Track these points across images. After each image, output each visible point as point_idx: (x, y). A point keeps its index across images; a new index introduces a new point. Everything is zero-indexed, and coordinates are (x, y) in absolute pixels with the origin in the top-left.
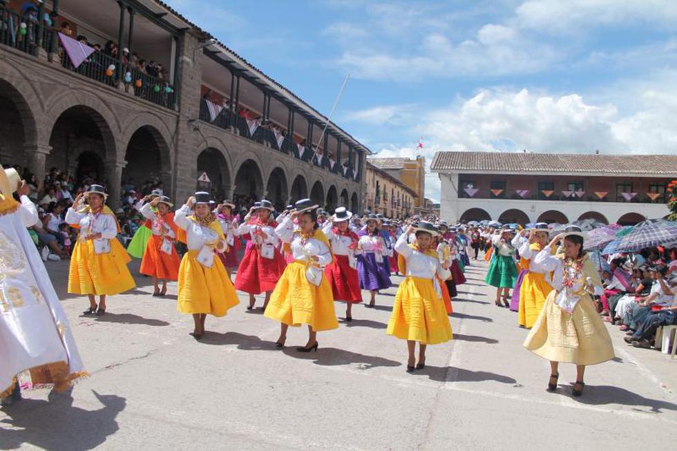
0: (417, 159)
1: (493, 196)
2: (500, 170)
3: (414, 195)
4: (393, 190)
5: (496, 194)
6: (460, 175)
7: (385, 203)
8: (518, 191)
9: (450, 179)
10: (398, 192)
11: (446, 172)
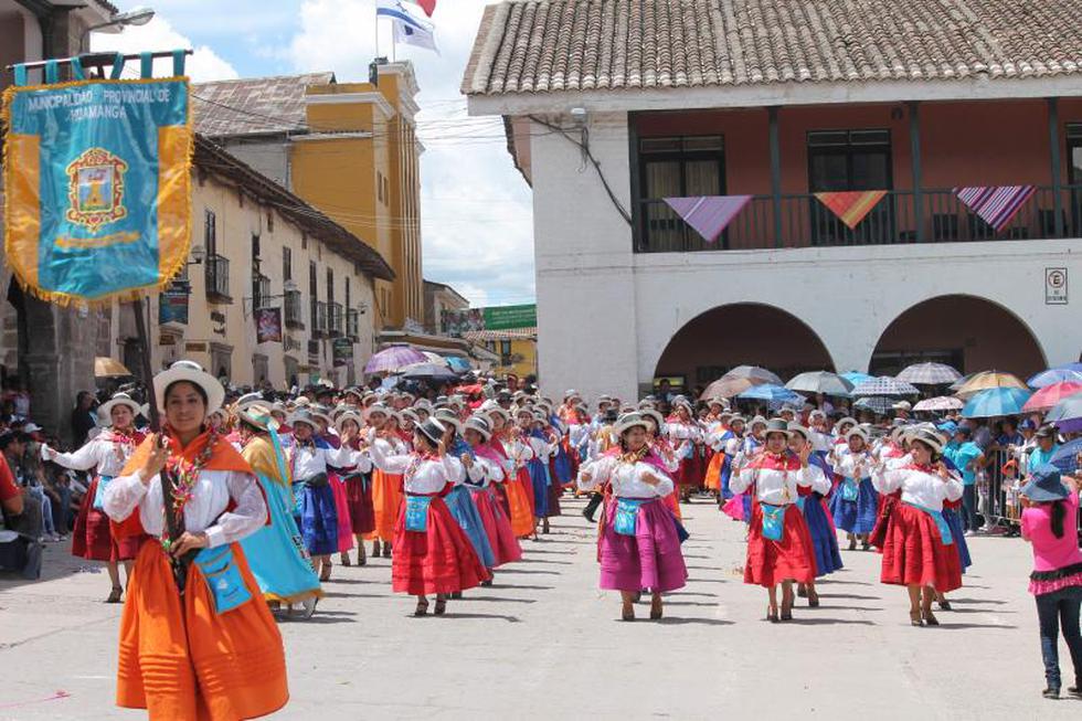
0: (374, 79)
1: (829, 231)
2: (861, 80)
3: (369, 265)
4: (256, 241)
5: (850, 218)
6: (635, 119)
7: (217, 317)
8: (968, 195)
9: (585, 148)
10: (287, 254)
11: (555, 106)
